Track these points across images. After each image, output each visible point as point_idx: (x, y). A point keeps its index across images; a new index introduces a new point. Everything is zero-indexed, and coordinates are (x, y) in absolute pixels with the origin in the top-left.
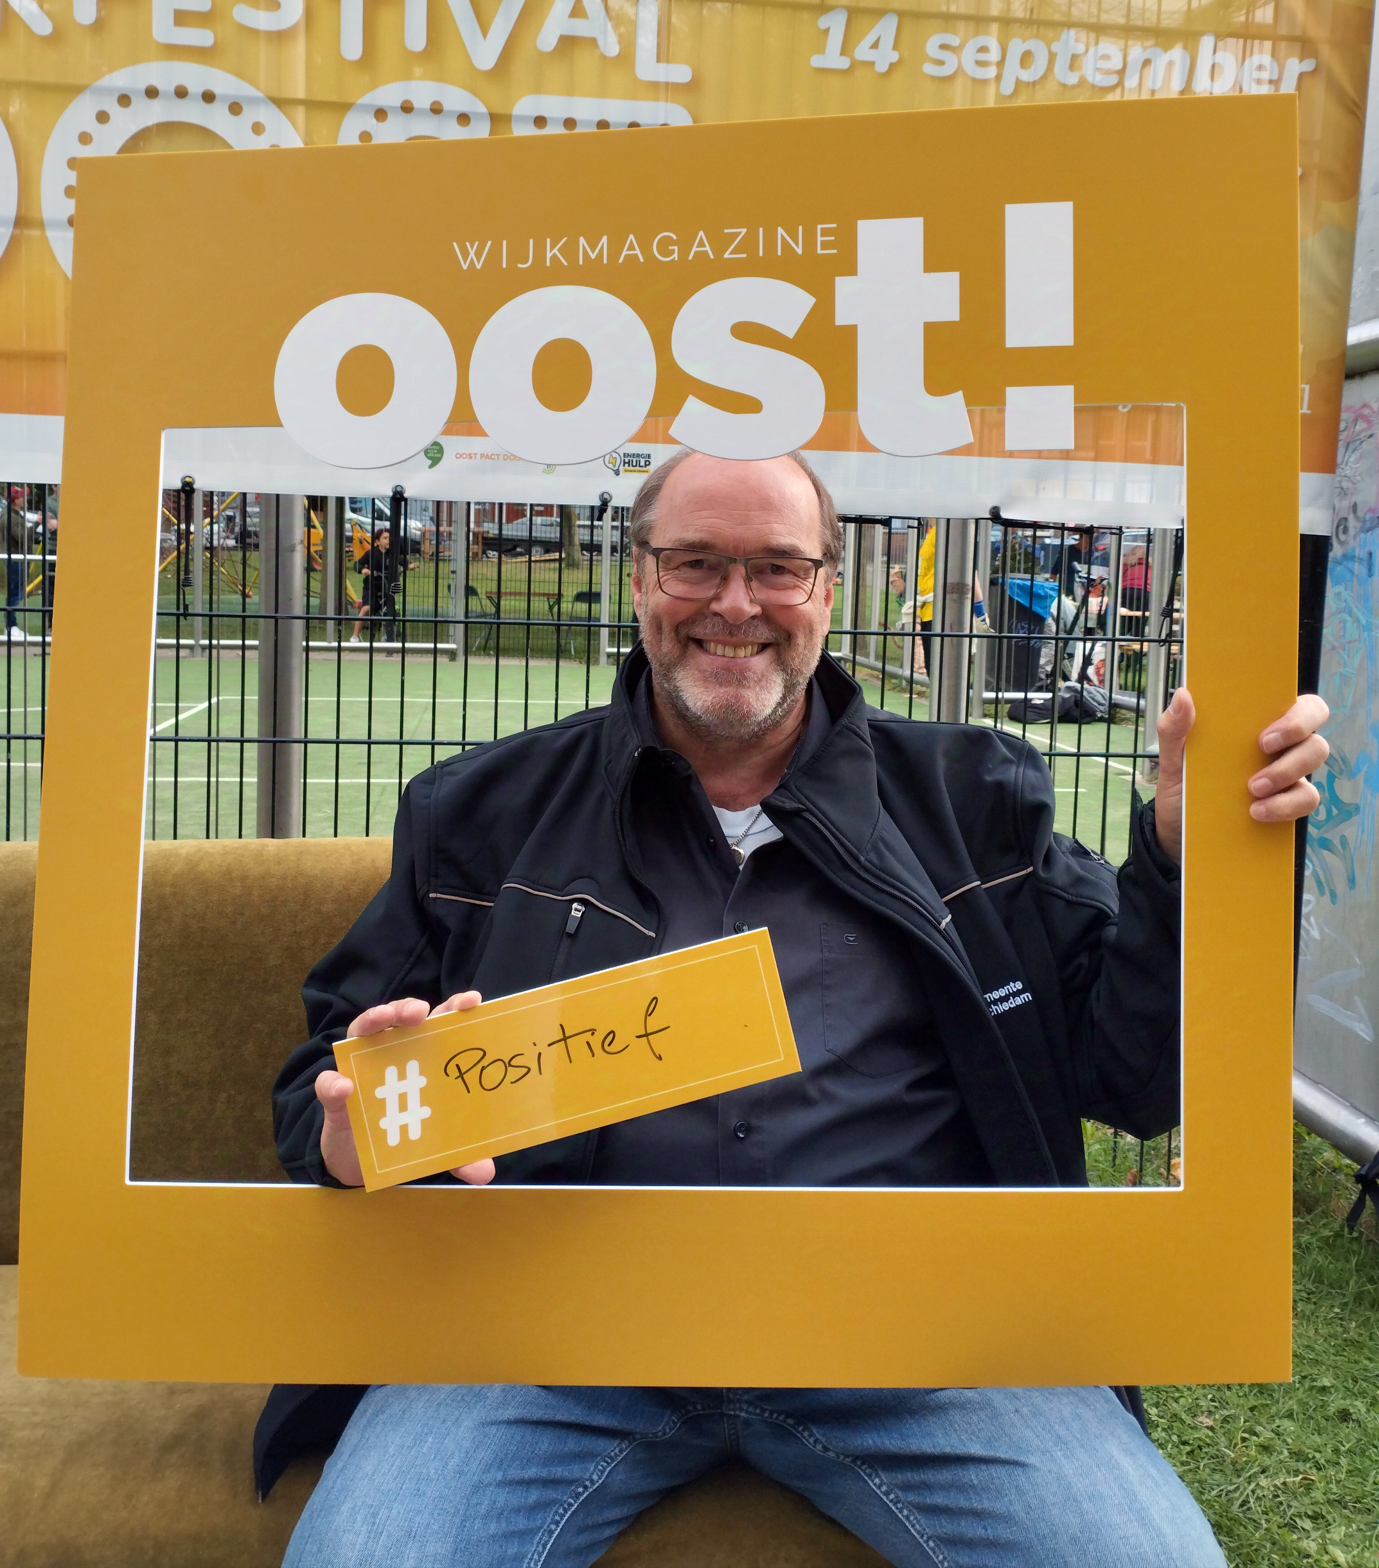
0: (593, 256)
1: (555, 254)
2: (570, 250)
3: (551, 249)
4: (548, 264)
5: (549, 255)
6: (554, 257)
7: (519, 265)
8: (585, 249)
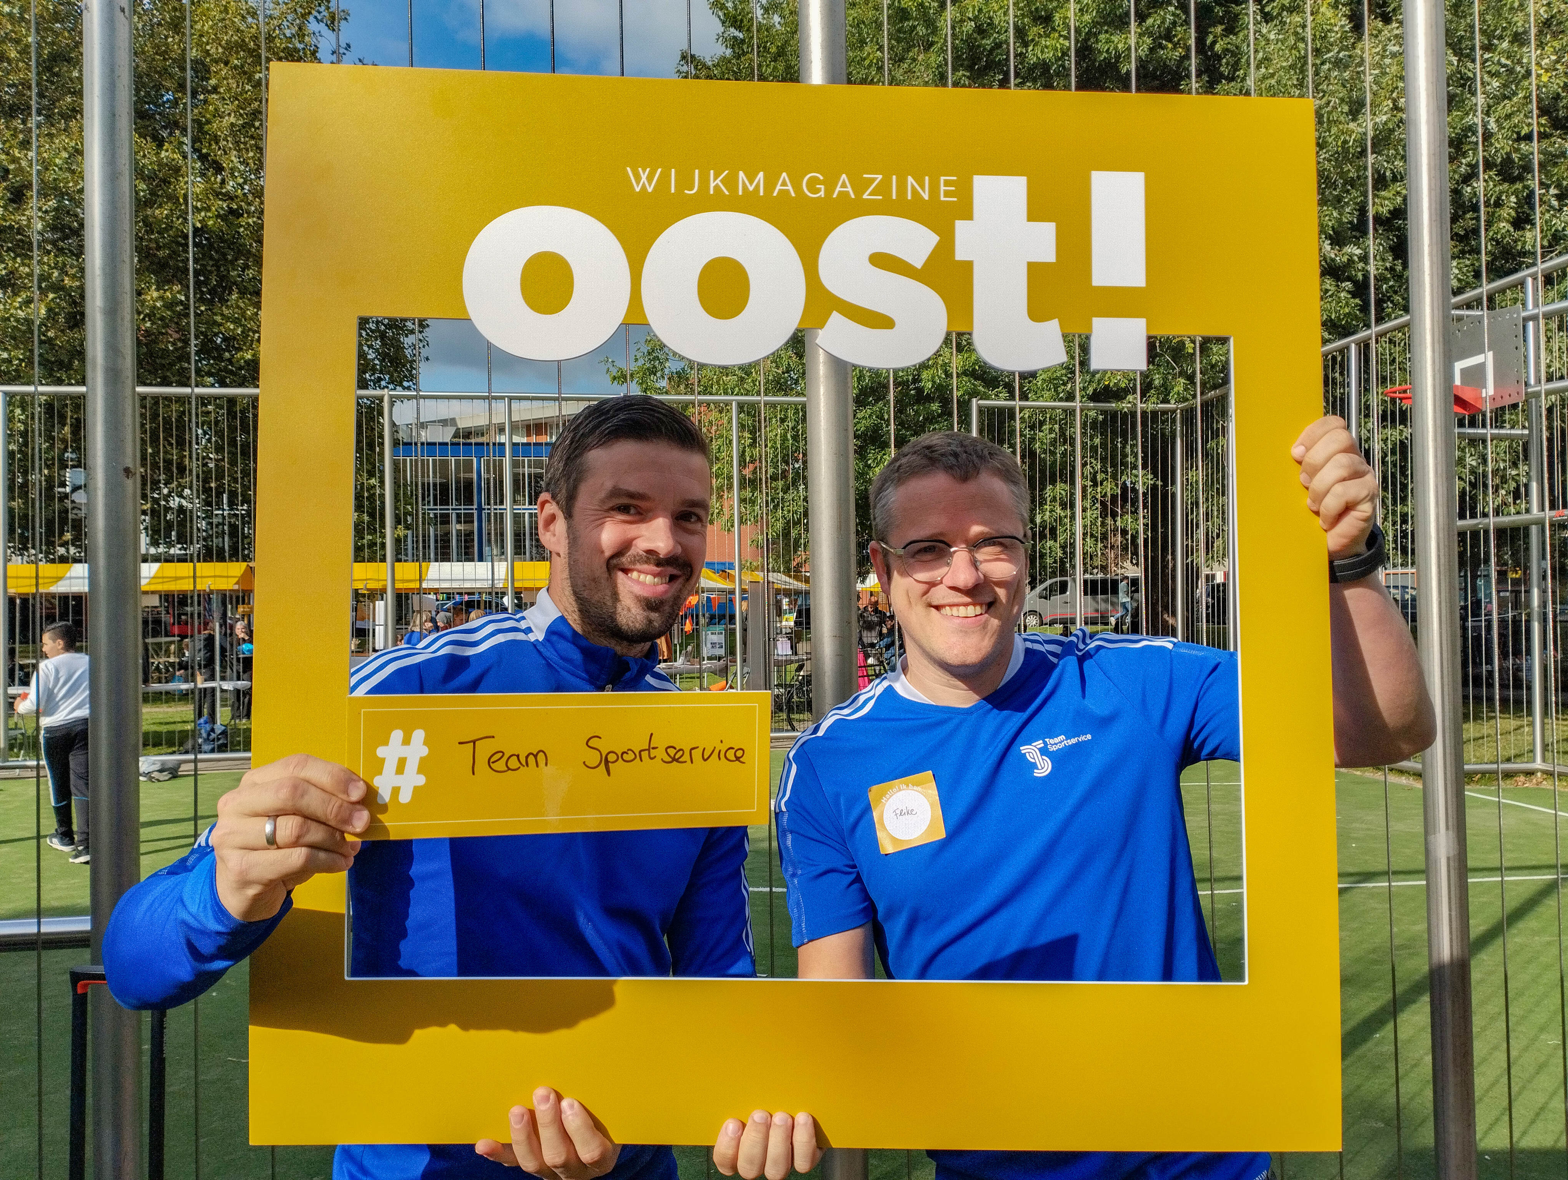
0: (751, 188)
1: (717, 185)
2: (730, 182)
3: (715, 180)
4: (712, 192)
5: (712, 185)
7: (686, 191)
8: (743, 182)
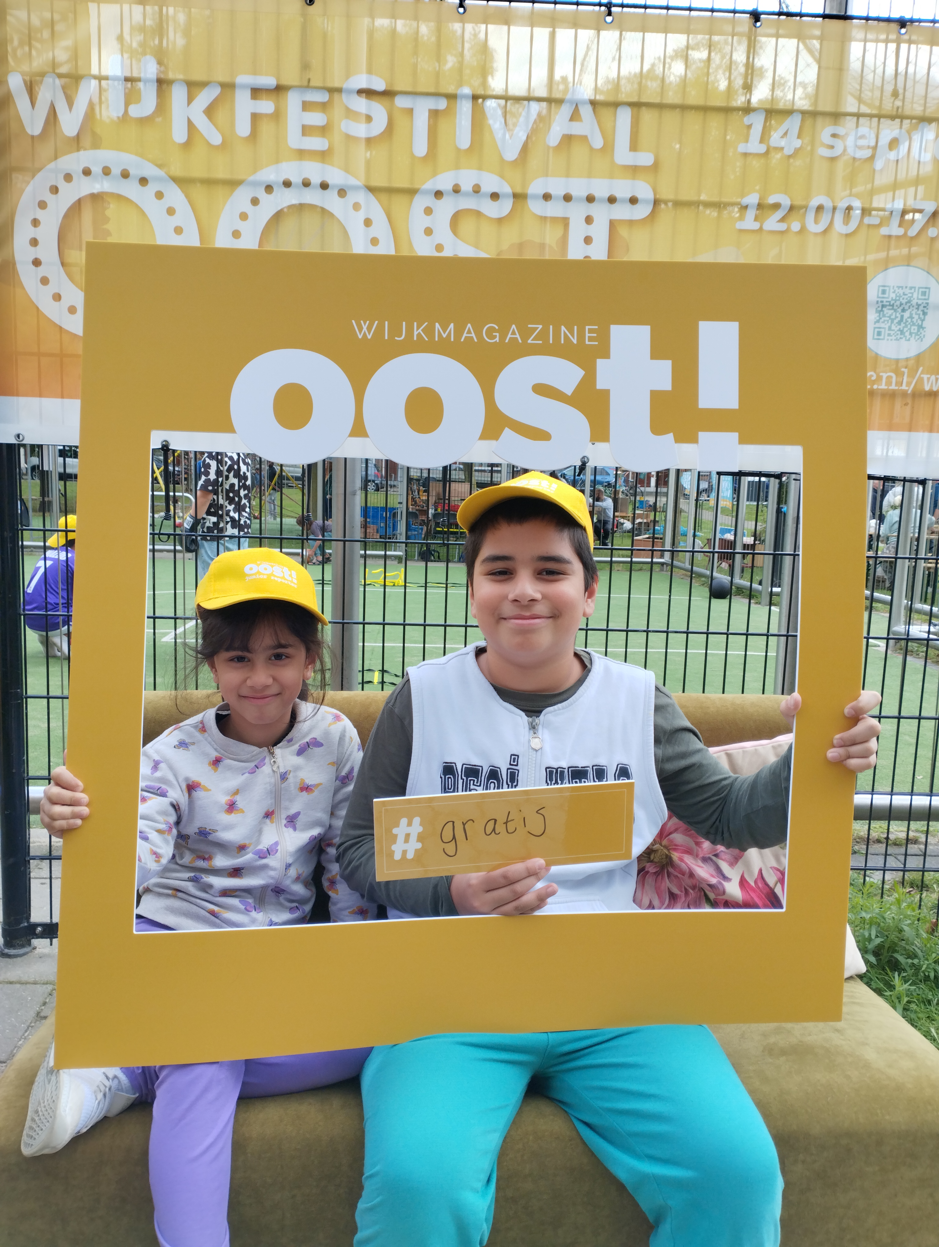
0: (444, 336)
1: (419, 333)
2: (430, 331)
3: (418, 329)
4: (415, 339)
5: (416, 333)
6: (419, 334)
7: (396, 338)
8: (438, 330)
